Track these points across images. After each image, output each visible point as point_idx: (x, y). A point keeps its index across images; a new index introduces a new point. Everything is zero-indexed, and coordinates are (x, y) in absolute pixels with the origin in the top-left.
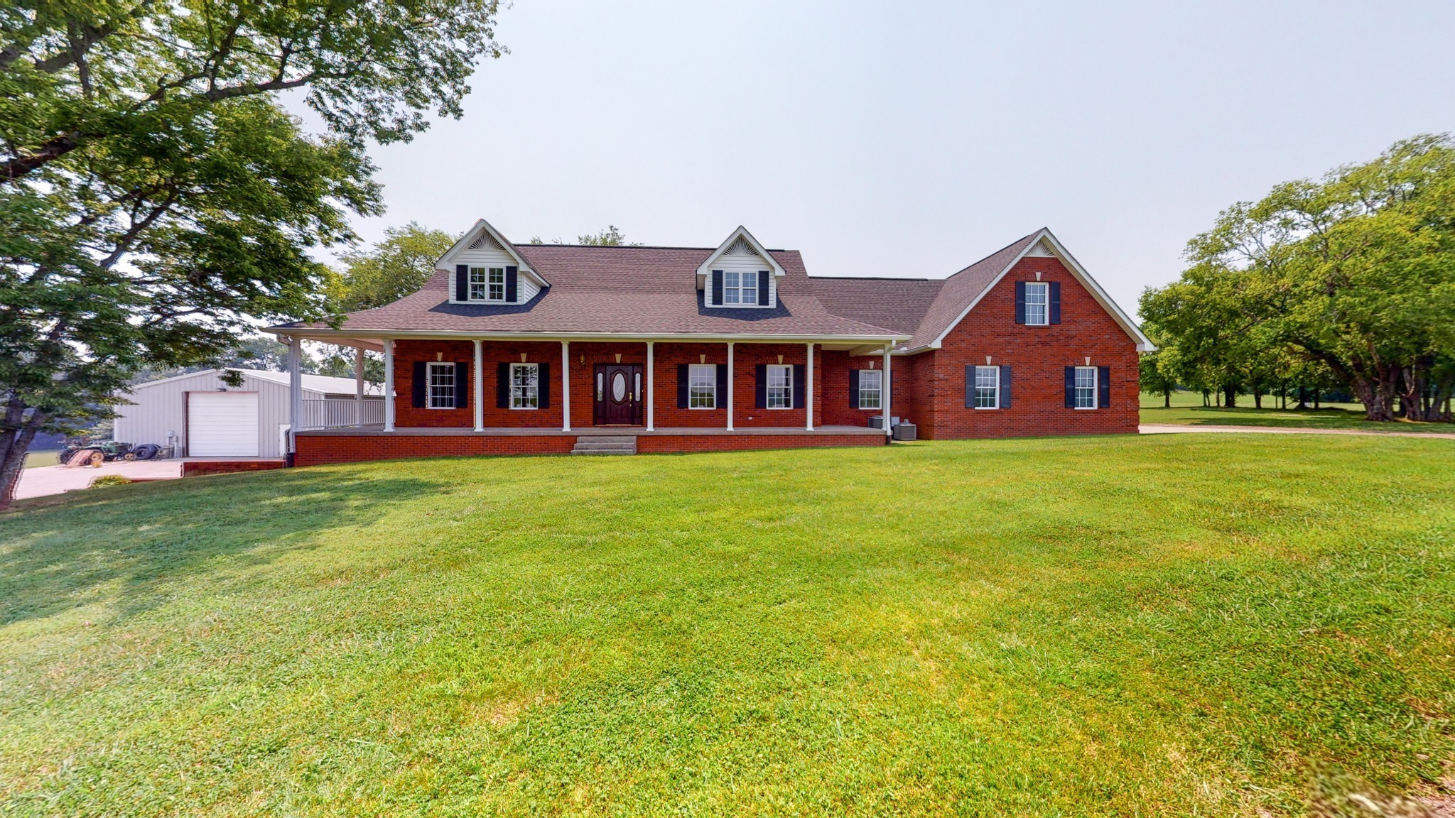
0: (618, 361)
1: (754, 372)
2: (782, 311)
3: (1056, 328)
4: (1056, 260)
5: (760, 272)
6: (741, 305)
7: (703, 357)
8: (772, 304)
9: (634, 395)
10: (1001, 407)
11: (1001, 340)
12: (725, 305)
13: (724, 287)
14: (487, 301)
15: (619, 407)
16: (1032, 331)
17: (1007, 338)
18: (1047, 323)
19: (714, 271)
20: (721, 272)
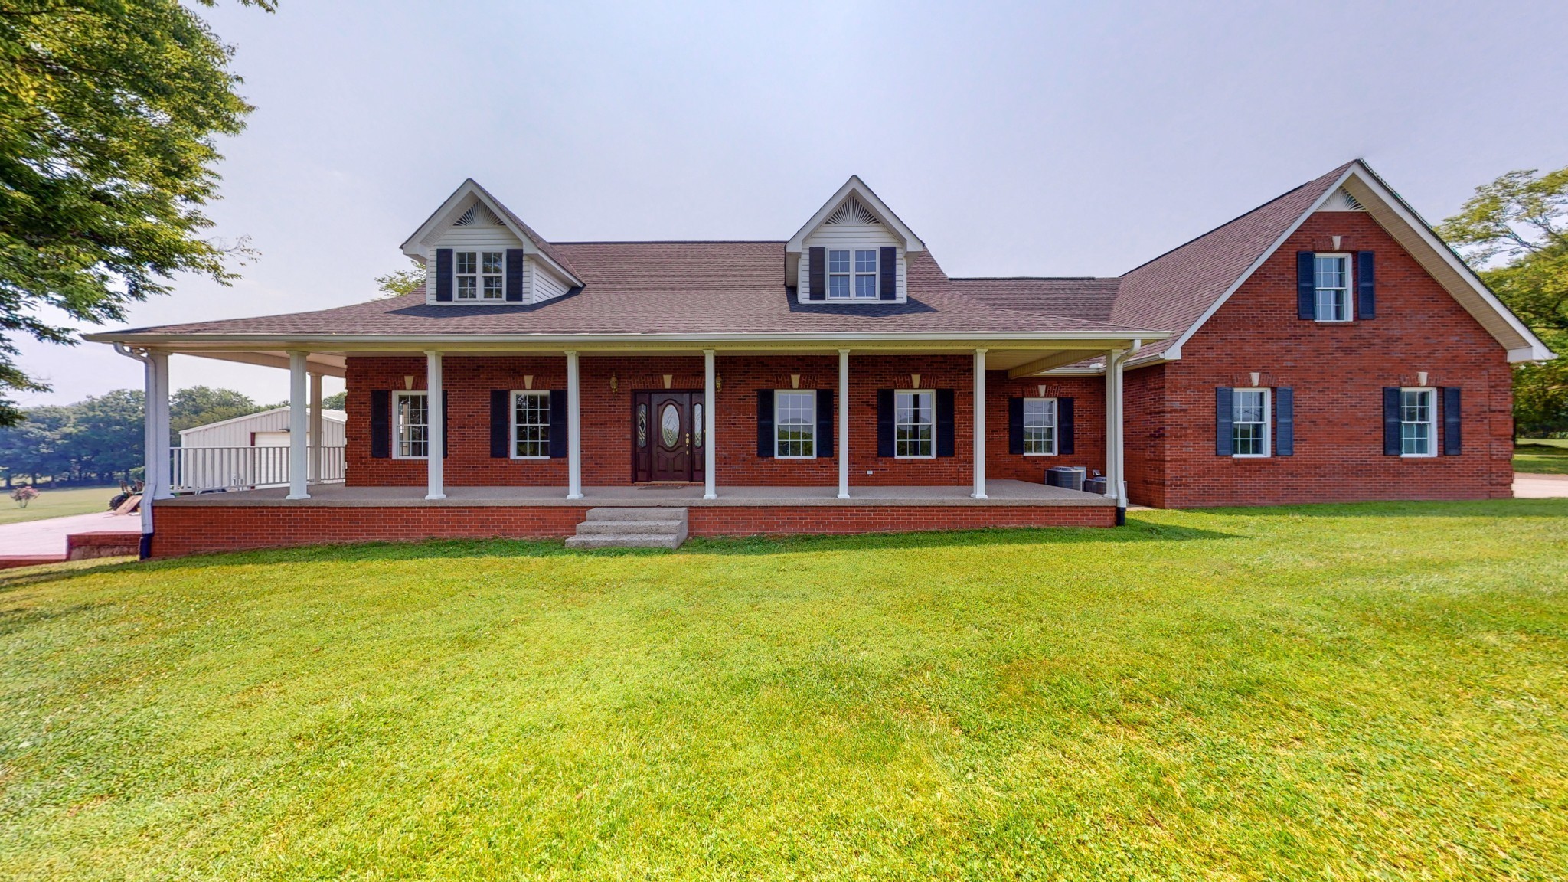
0: (668, 385)
1: (875, 402)
2: (914, 306)
3: (1366, 326)
4: (1366, 217)
5: (882, 249)
6: (853, 299)
7: (795, 379)
8: (901, 298)
9: (692, 437)
10: (1275, 453)
11: (1273, 346)
12: (830, 300)
13: (828, 273)
14: (480, 299)
15: (672, 455)
16: (1326, 331)
17: (1284, 343)
18: (1349, 316)
19: (811, 249)
20: (822, 250)
